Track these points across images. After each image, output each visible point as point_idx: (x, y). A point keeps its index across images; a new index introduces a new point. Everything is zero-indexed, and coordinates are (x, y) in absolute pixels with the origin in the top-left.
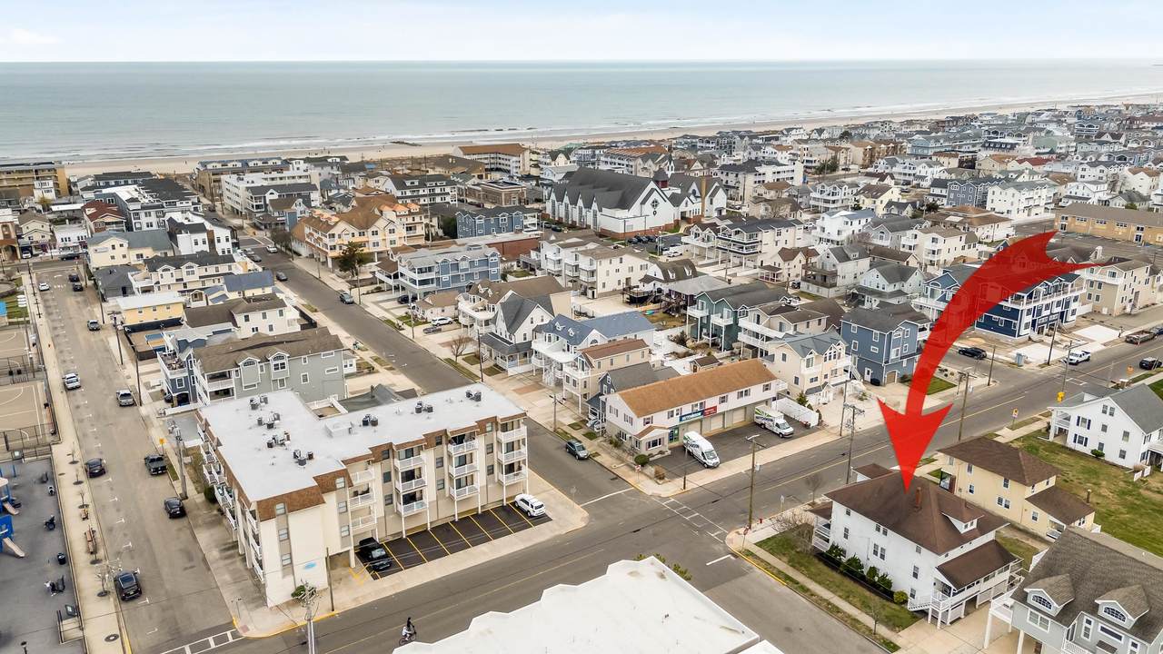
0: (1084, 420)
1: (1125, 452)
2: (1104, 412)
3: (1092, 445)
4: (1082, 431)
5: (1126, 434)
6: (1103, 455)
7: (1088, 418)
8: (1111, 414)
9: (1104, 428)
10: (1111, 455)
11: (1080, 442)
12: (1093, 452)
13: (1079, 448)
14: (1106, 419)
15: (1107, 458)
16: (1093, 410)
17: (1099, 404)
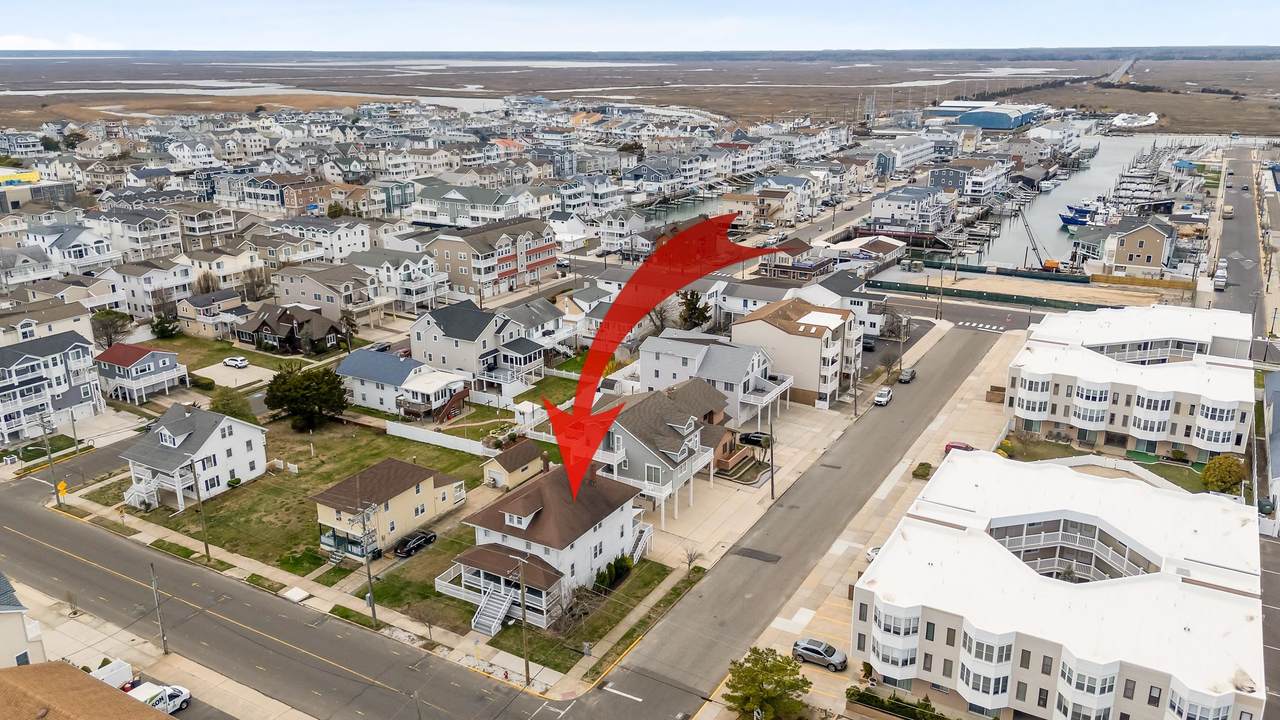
0: (209, 459)
1: (254, 461)
2: (224, 436)
3: (225, 479)
4: (211, 473)
5: (249, 444)
6: (239, 480)
7: (210, 454)
8: (231, 434)
9: (229, 453)
10: (245, 475)
11: (213, 486)
12: (229, 484)
13: (215, 491)
14: (229, 442)
15: (243, 480)
16: (213, 445)
17: (217, 432)
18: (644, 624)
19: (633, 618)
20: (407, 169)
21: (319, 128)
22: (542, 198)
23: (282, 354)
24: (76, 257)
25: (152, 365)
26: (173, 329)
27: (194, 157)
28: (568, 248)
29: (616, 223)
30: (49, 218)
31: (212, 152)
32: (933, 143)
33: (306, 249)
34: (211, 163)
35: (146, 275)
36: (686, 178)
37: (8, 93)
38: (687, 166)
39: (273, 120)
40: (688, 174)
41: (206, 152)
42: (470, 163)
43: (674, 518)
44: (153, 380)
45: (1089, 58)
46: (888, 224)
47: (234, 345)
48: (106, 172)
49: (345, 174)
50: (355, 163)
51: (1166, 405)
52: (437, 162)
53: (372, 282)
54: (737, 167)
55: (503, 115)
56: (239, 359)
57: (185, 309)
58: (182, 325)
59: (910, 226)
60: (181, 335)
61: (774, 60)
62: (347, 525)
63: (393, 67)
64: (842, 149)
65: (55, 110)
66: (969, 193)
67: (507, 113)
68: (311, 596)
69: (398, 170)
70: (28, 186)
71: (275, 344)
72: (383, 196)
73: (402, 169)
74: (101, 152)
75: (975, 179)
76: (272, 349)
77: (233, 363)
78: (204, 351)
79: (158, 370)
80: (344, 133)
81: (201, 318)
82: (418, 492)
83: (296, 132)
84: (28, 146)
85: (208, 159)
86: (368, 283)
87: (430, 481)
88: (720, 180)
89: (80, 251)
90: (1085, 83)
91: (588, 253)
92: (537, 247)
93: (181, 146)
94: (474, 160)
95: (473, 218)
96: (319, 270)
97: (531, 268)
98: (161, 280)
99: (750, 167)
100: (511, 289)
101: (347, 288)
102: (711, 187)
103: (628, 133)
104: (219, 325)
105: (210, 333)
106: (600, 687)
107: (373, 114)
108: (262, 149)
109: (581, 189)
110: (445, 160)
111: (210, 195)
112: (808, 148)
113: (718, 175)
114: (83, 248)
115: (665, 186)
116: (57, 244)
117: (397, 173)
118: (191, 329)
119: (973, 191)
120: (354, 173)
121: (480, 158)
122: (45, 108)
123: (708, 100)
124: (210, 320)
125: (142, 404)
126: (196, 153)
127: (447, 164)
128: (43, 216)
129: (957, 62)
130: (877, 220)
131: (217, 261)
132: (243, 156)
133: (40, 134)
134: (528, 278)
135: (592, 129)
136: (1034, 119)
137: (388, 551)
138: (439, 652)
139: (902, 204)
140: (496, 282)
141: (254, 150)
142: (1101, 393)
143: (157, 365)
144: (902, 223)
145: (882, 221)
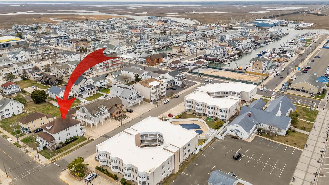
0: (7, 110)
1: (19, 110)
2: (11, 105)
3: (11, 114)
4: (8, 112)
5: (18, 107)
6: (15, 114)
9: (12, 108)
10: (16, 113)
11: (8, 115)
12: (13, 115)
14: (12, 106)
15: (16, 114)
16: (8, 106)
17: (9, 104)
18: (72, 151)
19: (70, 149)
20: (107, 37)
21: (95, 26)
22: (129, 47)
23: (46, 85)
24: (16, 60)
25: (12, 87)
26: (26, 78)
27: (62, 33)
28: (129, 60)
29: (139, 54)
30: (15, 50)
31: (66, 32)
32: (241, 32)
33: (63, 60)
34: (66, 34)
35: (23, 66)
36: (171, 41)
37: (36, 14)
38: (172, 38)
39: (86, 23)
40: (172, 40)
41: (65, 32)
42: (124, 36)
43: (96, 128)
44: (12, 90)
45: (315, 4)
46: (208, 56)
47: (38, 83)
48: (38, 37)
49: (91, 39)
50: (94, 36)
51: (212, 108)
52: (115, 36)
53: (70, 69)
54: (187, 38)
55: (144, 21)
56: (34, 86)
57: (29, 74)
58: (28, 77)
59: (214, 56)
60: (28, 79)
61: (227, 4)
62: (25, 126)
63: (129, 6)
64: (221, 33)
65: (41, 19)
66: (237, 47)
67: (145, 21)
68: (12, 140)
69: (105, 38)
70: (16, 42)
71: (45, 83)
72: (93, 45)
73: (106, 37)
74: (42, 31)
75: (239, 44)
76: (44, 84)
77: (33, 87)
78: (30, 84)
79: (14, 88)
80: (99, 27)
81: (31, 76)
82: (42, 119)
83: (89, 26)
84: (27, 29)
85: (65, 34)
86: (69, 69)
87: (46, 117)
88: (181, 41)
89: (17, 58)
90: (305, 12)
91: (132, 61)
92: (114, 60)
93: (59, 31)
94: (125, 35)
95: (109, 52)
96: (60, 65)
97: (113, 65)
98: (26, 67)
99: (191, 38)
100: (107, 70)
101: (63, 70)
102: (178, 43)
103: (169, 27)
104: (35, 78)
105: (33, 79)
106: (53, 163)
107: (111, 21)
108: (78, 31)
109: (141, 44)
110: (118, 35)
111: (58, 44)
112: (210, 33)
113: (181, 40)
114: (18, 58)
115: (165, 43)
116: (13, 57)
117: (104, 38)
118: (30, 78)
119: (238, 47)
120: (94, 38)
121: (127, 35)
122: (40, 18)
123: (200, 17)
124: (33, 77)
125: (9, 96)
126: (62, 32)
127: (118, 36)
128: (14, 49)
129: (277, 5)
130: (206, 55)
131: (40, 62)
132: (73, 33)
133: (31, 26)
134: (112, 68)
135: (161, 26)
136: (278, 24)
137: (33, 132)
138: (28, 154)
139: (213, 51)
140: (103, 69)
141: (76, 31)
142: (200, 104)
143: (13, 87)
144: (212, 56)
145: (207, 55)
